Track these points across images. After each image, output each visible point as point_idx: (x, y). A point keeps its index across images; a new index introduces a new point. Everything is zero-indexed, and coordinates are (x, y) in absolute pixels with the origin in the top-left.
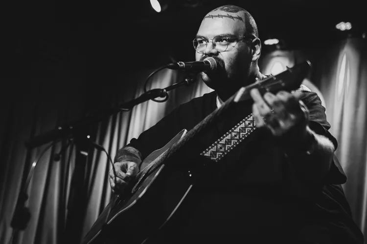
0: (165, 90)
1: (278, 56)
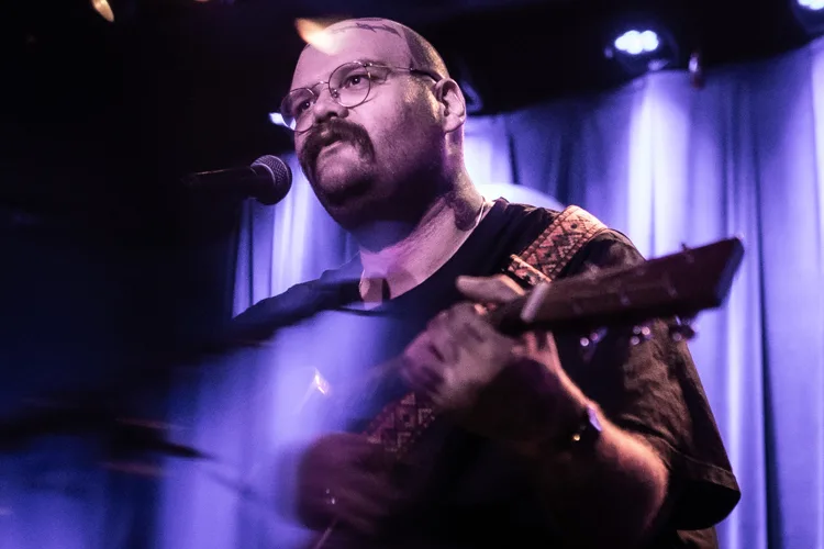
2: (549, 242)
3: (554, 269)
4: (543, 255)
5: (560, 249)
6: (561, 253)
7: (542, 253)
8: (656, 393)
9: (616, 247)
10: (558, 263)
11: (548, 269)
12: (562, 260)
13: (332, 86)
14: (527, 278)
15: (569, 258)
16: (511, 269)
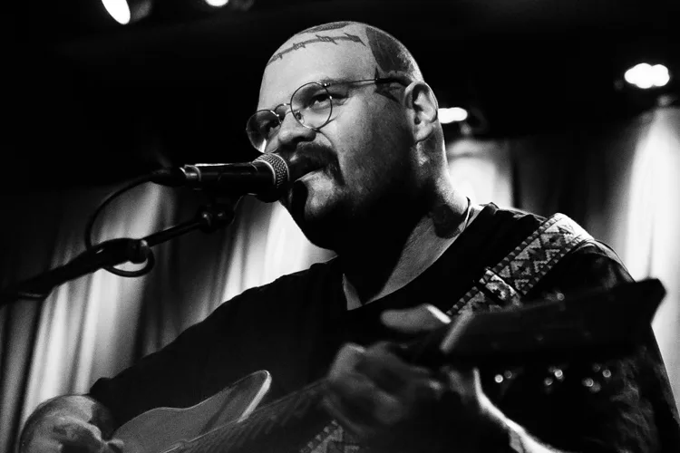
0: (145, 243)
1: (466, 155)
2: (524, 255)
3: (526, 284)
4: (517, 269)
5: (536, 263)
6: (536, 268)
7: (516, 265)
8: (626, 416)
9: (600, 261)
10: (531, 278)
11: (520, 284)
12: (536, 275)
13: (294, 107)
14: (498, 292)
15: (544, 273)
16: (482, 281)
